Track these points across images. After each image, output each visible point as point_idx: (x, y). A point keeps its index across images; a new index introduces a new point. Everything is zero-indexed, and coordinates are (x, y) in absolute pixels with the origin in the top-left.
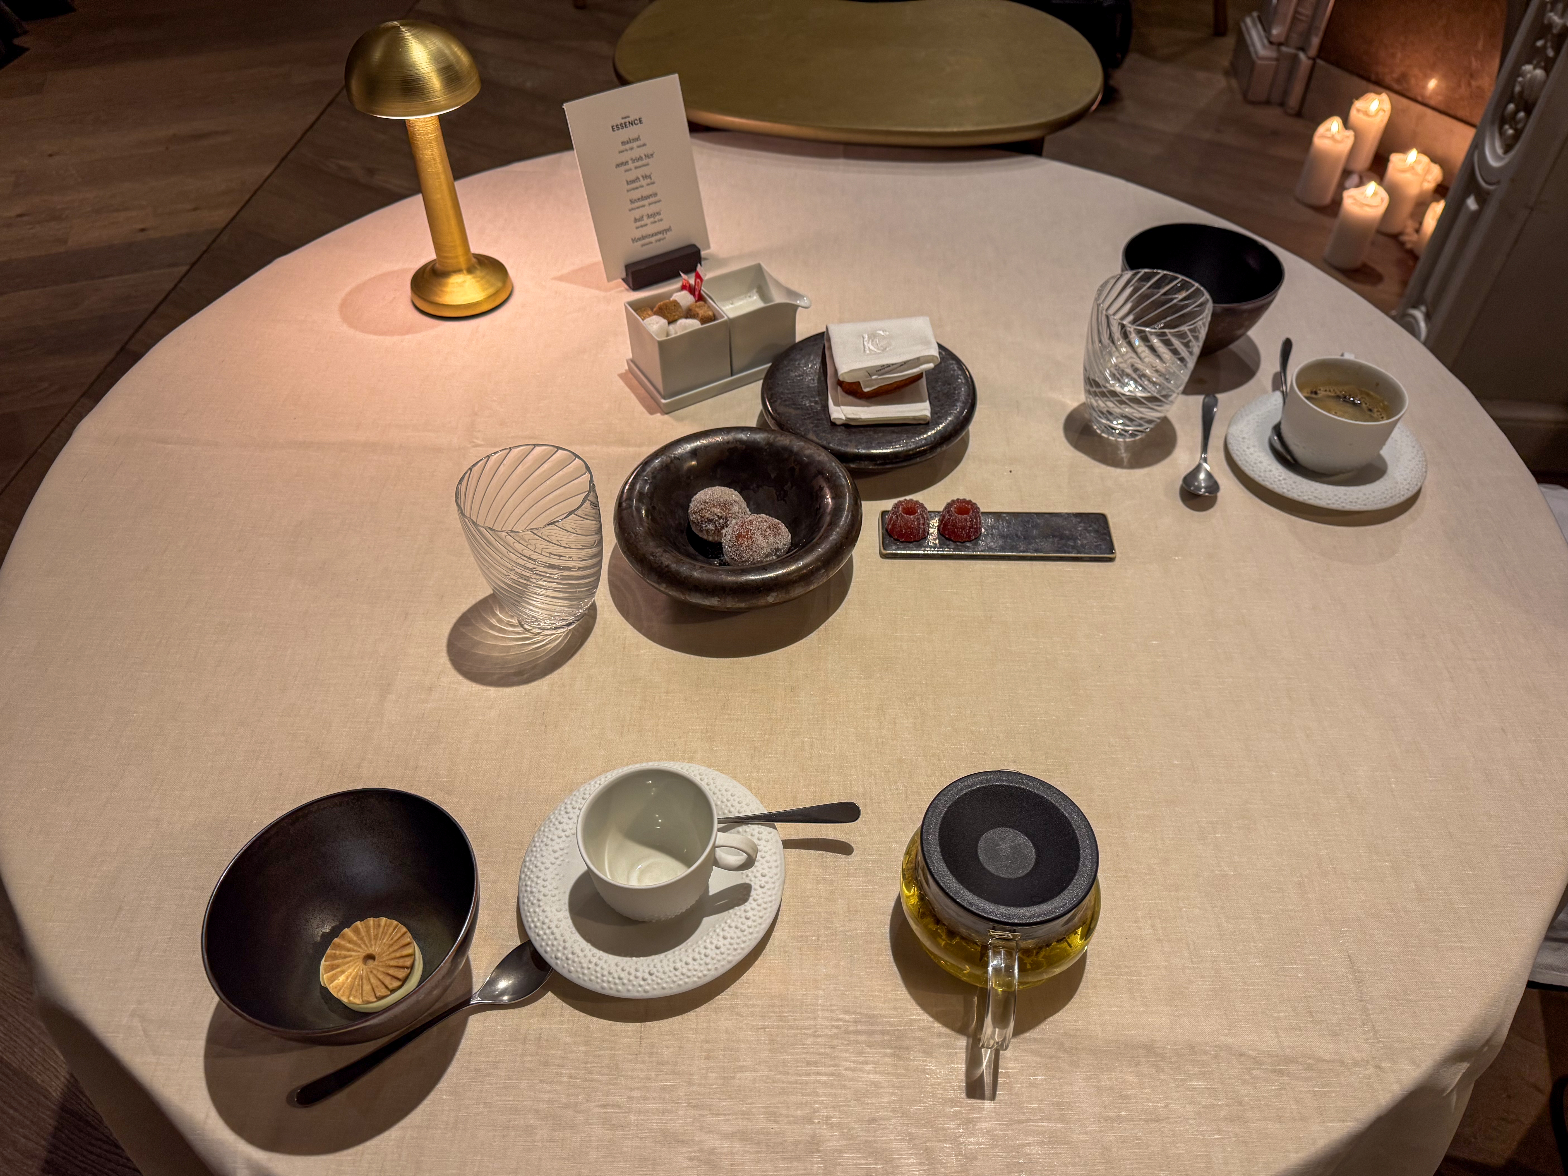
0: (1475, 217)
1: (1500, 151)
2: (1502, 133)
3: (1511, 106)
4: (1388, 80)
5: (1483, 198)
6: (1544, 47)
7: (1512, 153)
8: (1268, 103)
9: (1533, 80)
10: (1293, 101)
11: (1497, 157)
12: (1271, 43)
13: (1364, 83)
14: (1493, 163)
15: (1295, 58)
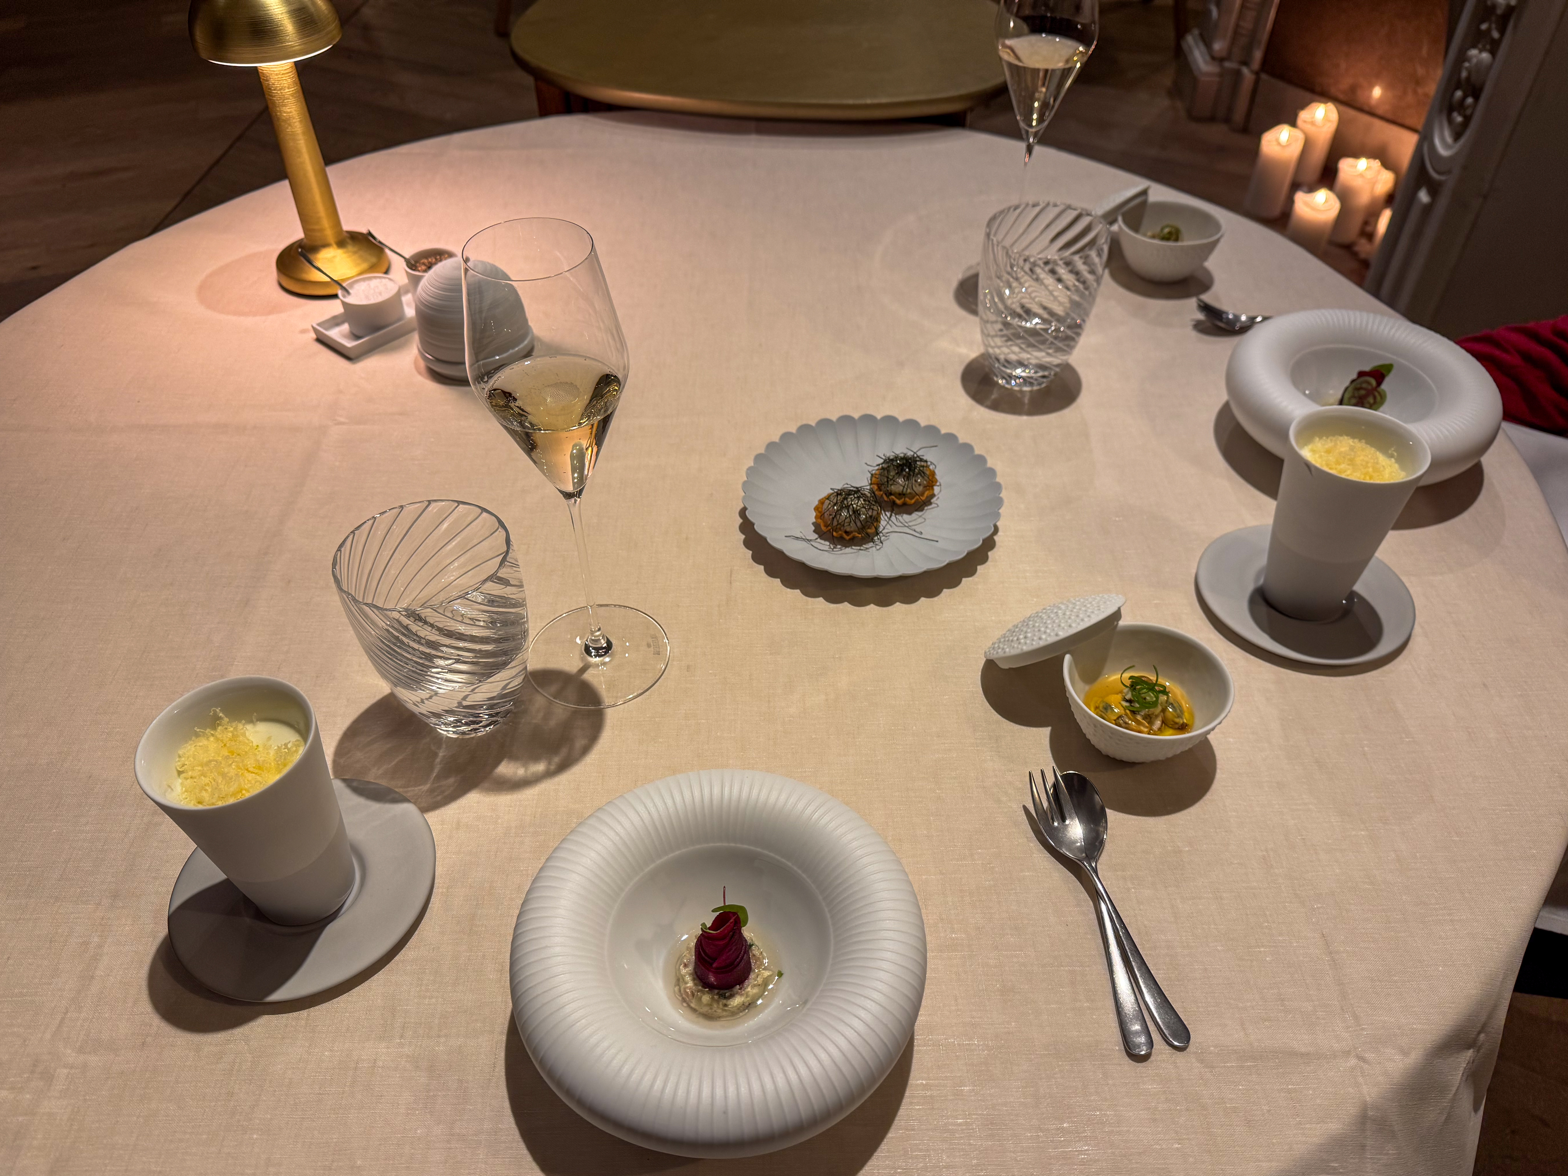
0: (1428, 209)
1: (1449, 140)
2: (1450, 121)
3: (1459, 94)
4: (1333, 91)
5: (1434, 190)
6: (1489, 30)
7: (1462, 141)
8: (1212, 119)
9: (1479, 63)
10: (1239, 115)
11: (1446, 146)
12: (1213, 58)
13: (1308, 95)
14: (1443, 152)
15: (1238, 74)
